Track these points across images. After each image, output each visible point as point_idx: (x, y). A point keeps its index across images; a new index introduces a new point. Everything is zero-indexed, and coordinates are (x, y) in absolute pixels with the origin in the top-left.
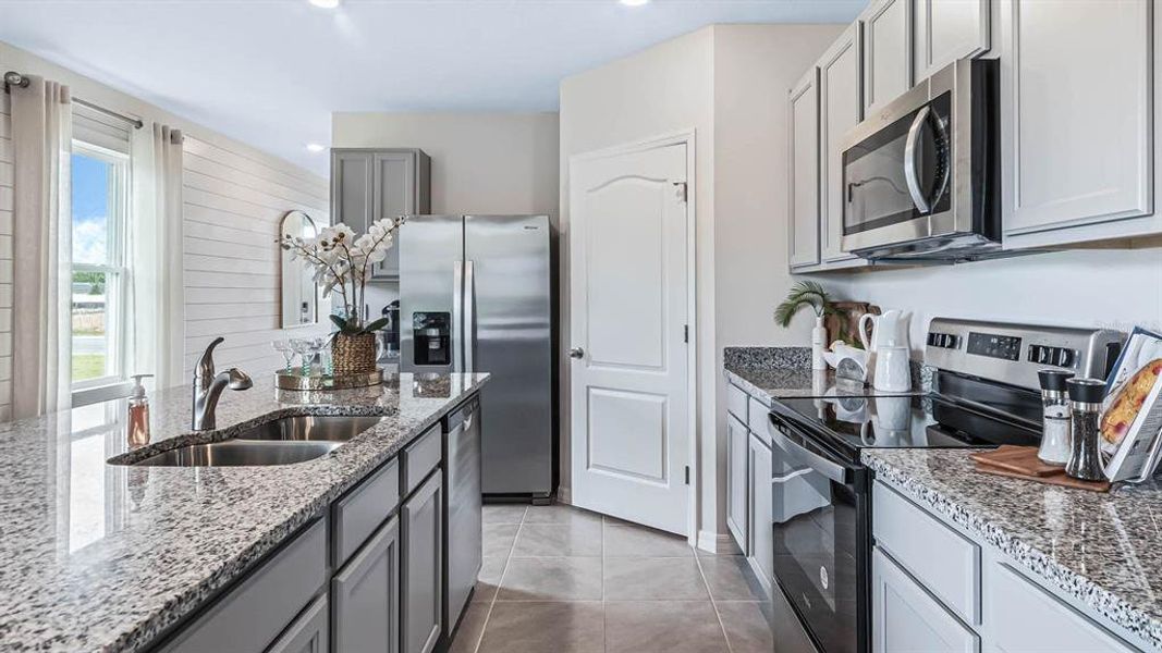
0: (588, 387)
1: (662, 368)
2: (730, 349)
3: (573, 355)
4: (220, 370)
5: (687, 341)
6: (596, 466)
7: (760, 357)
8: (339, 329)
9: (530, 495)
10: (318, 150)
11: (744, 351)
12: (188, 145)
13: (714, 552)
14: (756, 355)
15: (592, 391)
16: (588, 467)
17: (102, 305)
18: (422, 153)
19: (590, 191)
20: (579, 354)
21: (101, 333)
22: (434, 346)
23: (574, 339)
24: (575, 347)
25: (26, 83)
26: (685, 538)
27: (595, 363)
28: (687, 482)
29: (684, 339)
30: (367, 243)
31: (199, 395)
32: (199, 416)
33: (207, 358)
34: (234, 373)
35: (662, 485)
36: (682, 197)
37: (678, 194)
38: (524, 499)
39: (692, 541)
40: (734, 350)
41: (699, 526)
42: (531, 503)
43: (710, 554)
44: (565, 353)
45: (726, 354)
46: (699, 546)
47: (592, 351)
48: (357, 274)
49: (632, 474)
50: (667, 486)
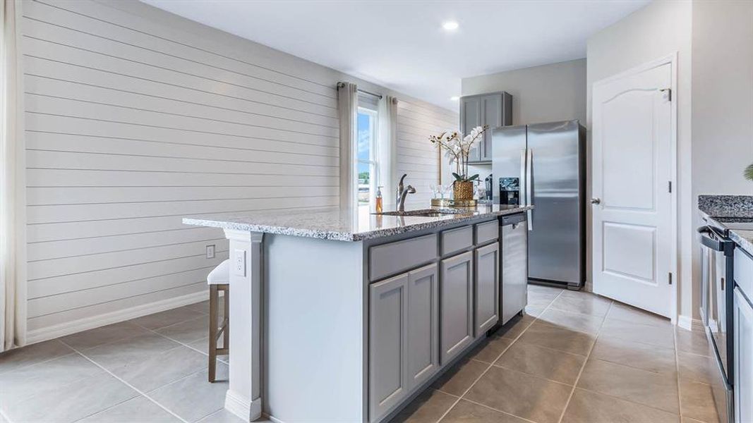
0: (603, 222)
1: (653, 209)
2: (703, 196)
3: (593, 202)
4: (405, 186)
5: (670, 191)
6: (607, 270)
7: (730, 202)
8: (456, 179)
9: (566, 283)
10: (456, 100)
11: (717, 198)
12: (400, 105)
13: (690, 330)
14: (726, 201)
15: (606, 224)
16: (603, 270)
17: (368, 189)
18: (506, 93)
19: (604, 103)
20: (598, 202)
21: (368, 201)
22: (510, 196)
23: (595, 192)
24: (595, 197)
25: (343, 85)
26: (669, 319)
27: (607, 207)
28: (670, 283)
29: (668, 190)
30: (469, 139)
31: (399, 197)
32: (399, 206)
33: (401, 183)
34: (410, 187)
35: (651, 284)
36: (668, 98)
37: (665, 97)
38: (563, 285)
39: (674, 321)
40: (707, 197)
41: (679, 311)
42: (566, 288)
43: (687, 331)
44: (589, 201)
45: (700, 199)
46: (679, 325)
47: (606, 200)
48: (465, 154)
49: (632, 276)
50: (656, 285)
